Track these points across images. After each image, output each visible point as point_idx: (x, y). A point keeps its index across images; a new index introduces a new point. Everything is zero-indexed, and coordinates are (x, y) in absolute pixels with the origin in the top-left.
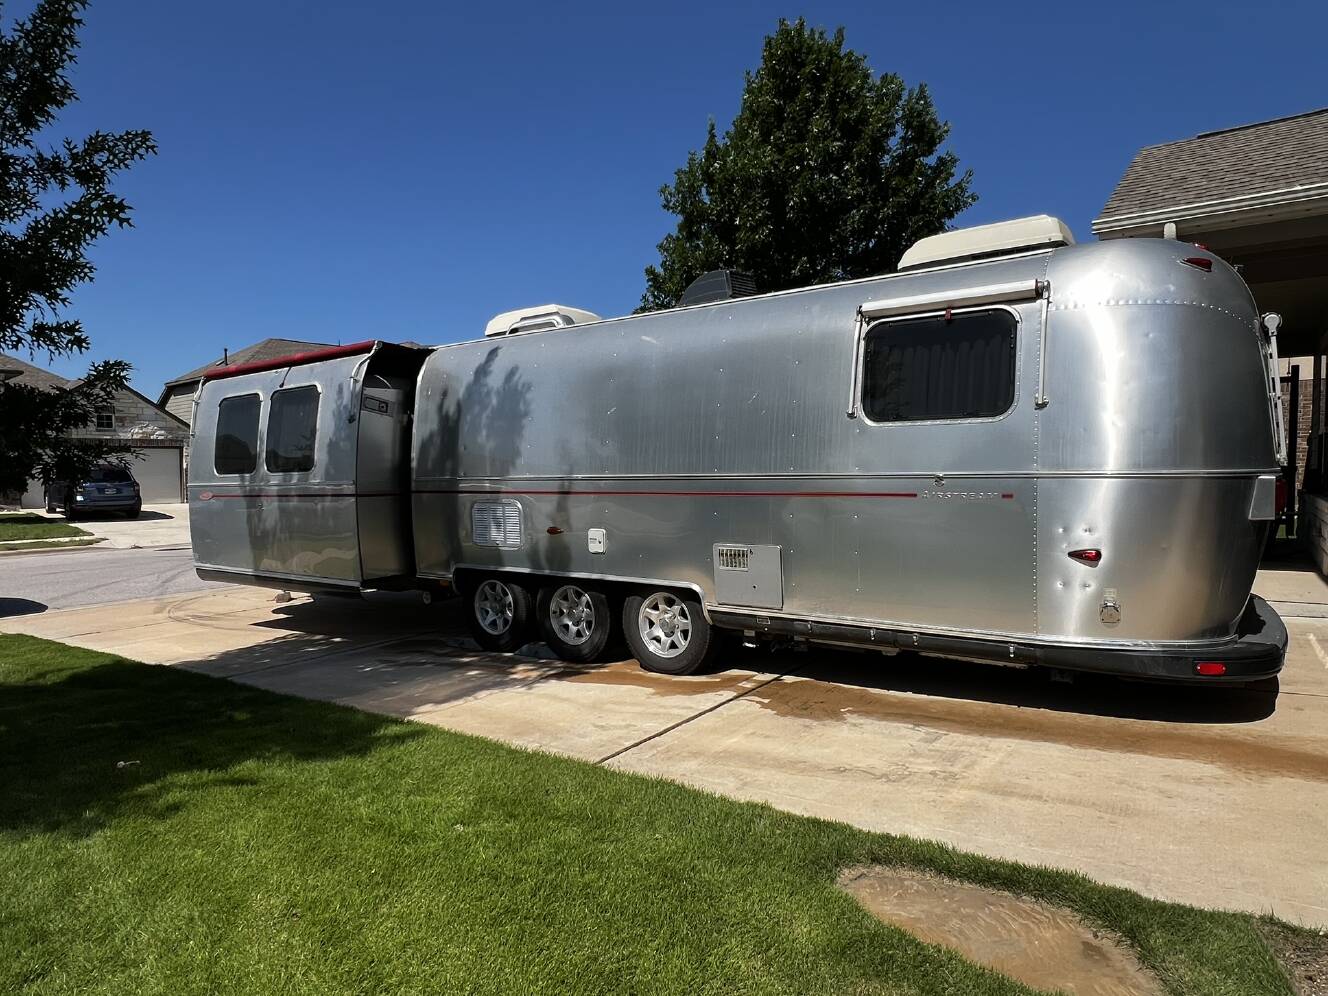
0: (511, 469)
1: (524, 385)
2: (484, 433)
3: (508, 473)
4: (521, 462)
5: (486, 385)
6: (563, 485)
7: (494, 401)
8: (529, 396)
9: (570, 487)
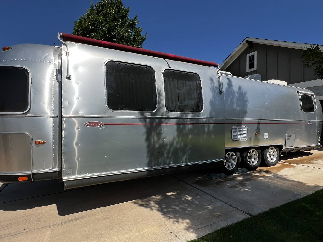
0: (245, 116)
1: (244, 92)
2: (235, 104)
3: (244, 117)
4: (248, 115)
5: (233, 89)
6: (258, 121)
7: (237, 95)
8: (247, 95)
9: (260, 122)
